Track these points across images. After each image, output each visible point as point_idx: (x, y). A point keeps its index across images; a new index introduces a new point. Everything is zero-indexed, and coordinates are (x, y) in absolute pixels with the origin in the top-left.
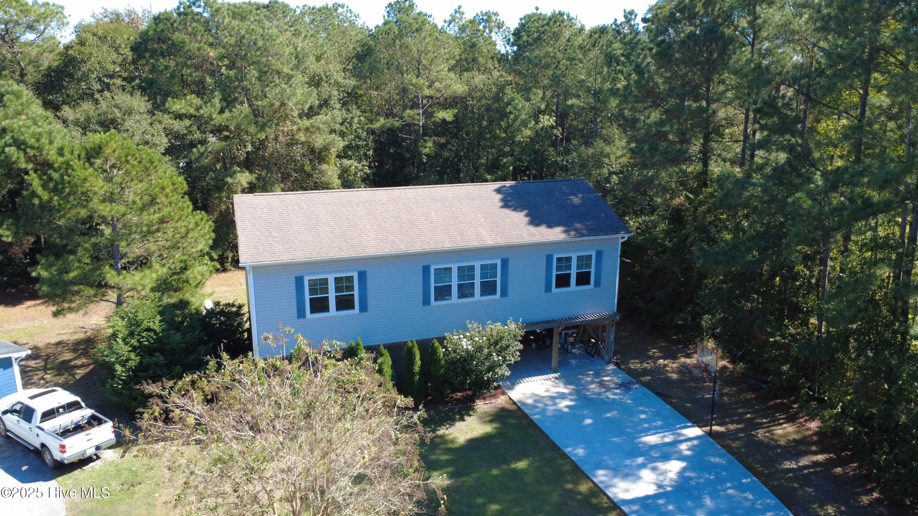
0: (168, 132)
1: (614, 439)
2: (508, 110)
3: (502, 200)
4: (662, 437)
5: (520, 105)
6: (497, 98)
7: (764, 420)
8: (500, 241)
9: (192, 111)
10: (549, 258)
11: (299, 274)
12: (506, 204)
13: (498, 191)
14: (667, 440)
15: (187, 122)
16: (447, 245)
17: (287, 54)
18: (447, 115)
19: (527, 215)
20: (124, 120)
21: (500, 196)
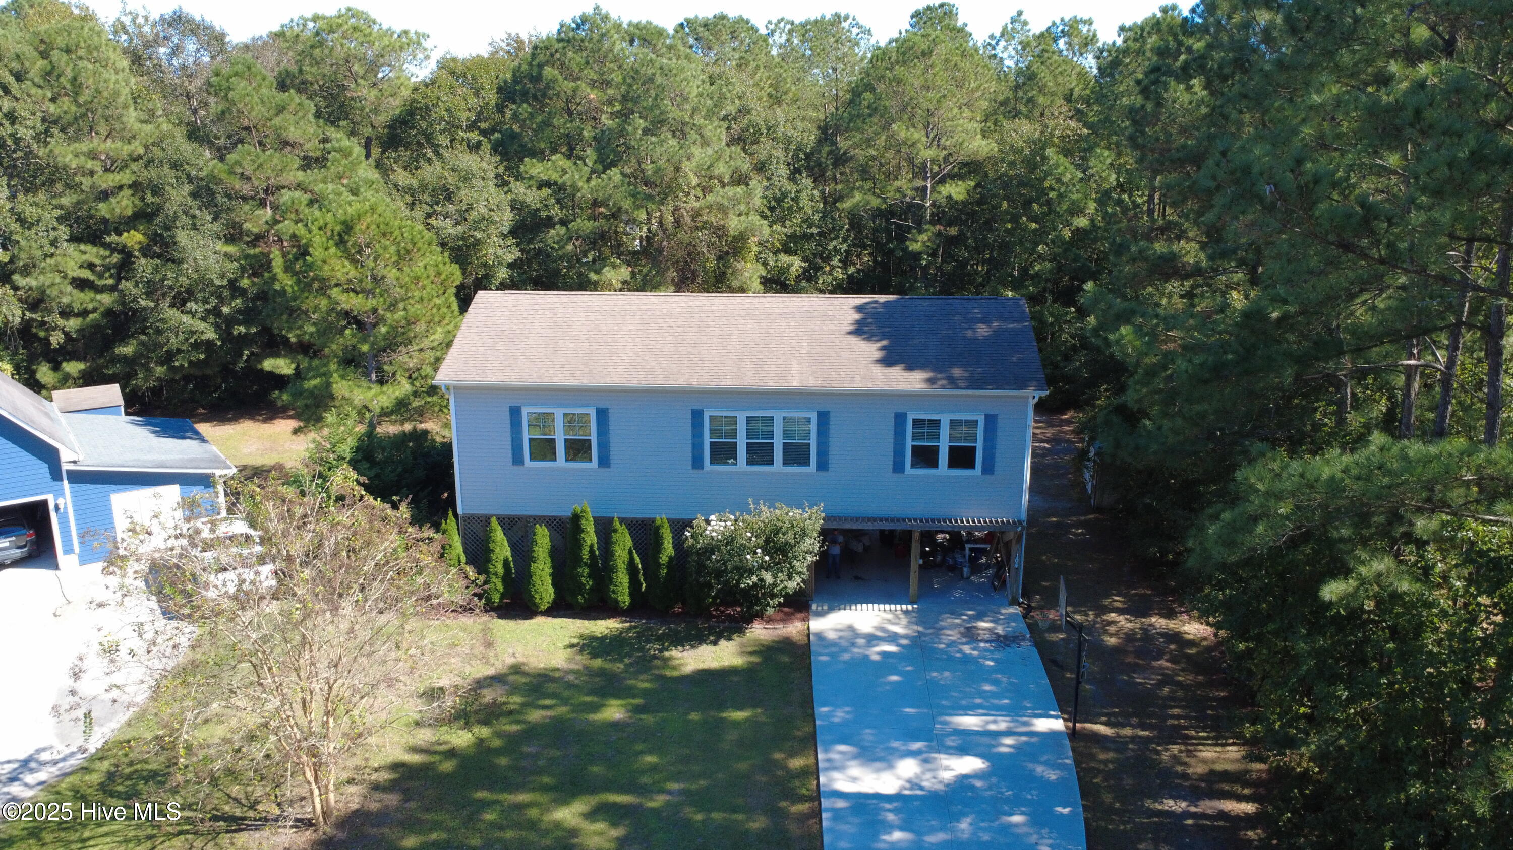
0: (517, 206)
1: (907, 710)
2: (1047, 184)
3: (858, 322)
4: (988, 722)
5: (1068, 176)
6: (1031, 165)
7: (1201, 734)
8: (813, 383)
9: (555, 176)
10: (900, 418)
11: (515, 403)
12: (860, 330)
13: (859, 309)
14: (992, 727)
15: (545, 192)
16: (727, 381)
17: (695, 94)
18: (957, 191)
19: (883, 348)
20: (459, 189)
21: (857, 316)
